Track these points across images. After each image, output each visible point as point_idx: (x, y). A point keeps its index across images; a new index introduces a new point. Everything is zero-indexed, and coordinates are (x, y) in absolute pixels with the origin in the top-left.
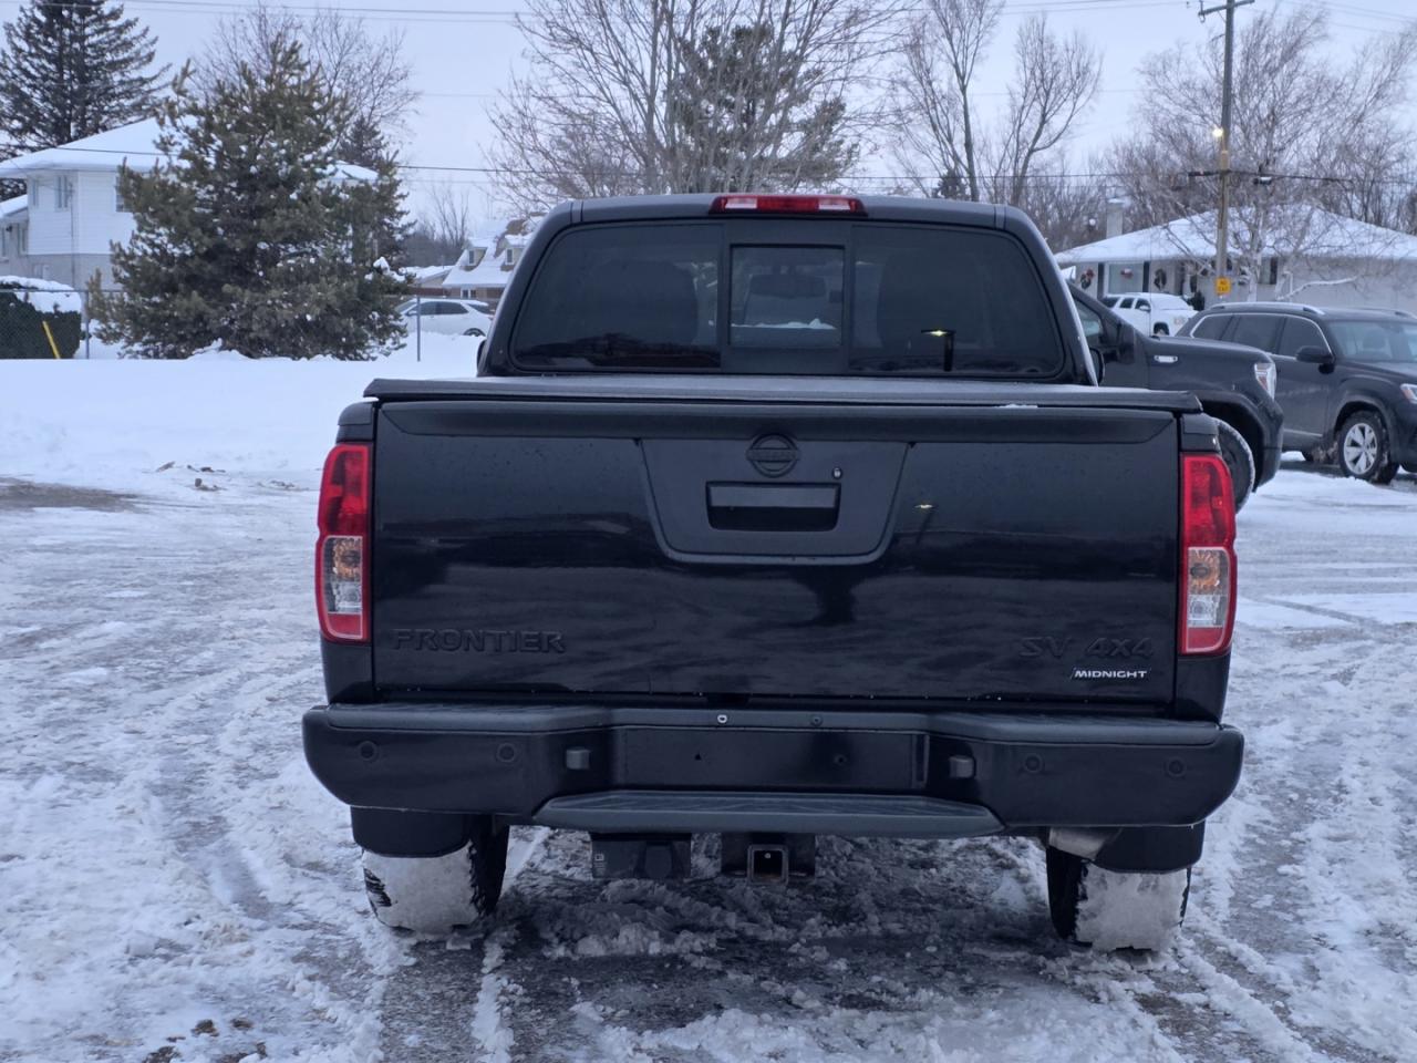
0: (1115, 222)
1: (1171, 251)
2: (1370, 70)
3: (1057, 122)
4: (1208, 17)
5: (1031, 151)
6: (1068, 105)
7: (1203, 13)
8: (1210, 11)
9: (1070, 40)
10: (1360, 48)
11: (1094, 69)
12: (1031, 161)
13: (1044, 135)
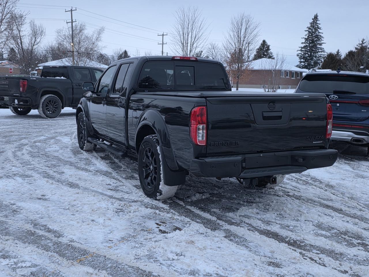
0: (49, 59)
1: (62, 65)
2: (95, 35)
3: (38, 40)
4: (68, 24)
5: (34, 45)
6: (40, 37)
7: (67, 23)
8: (68, 23)
9: (39, 25)
10: (93, 31)
11: (44, 31)
12: (34, 47)
13: (36, 42)
